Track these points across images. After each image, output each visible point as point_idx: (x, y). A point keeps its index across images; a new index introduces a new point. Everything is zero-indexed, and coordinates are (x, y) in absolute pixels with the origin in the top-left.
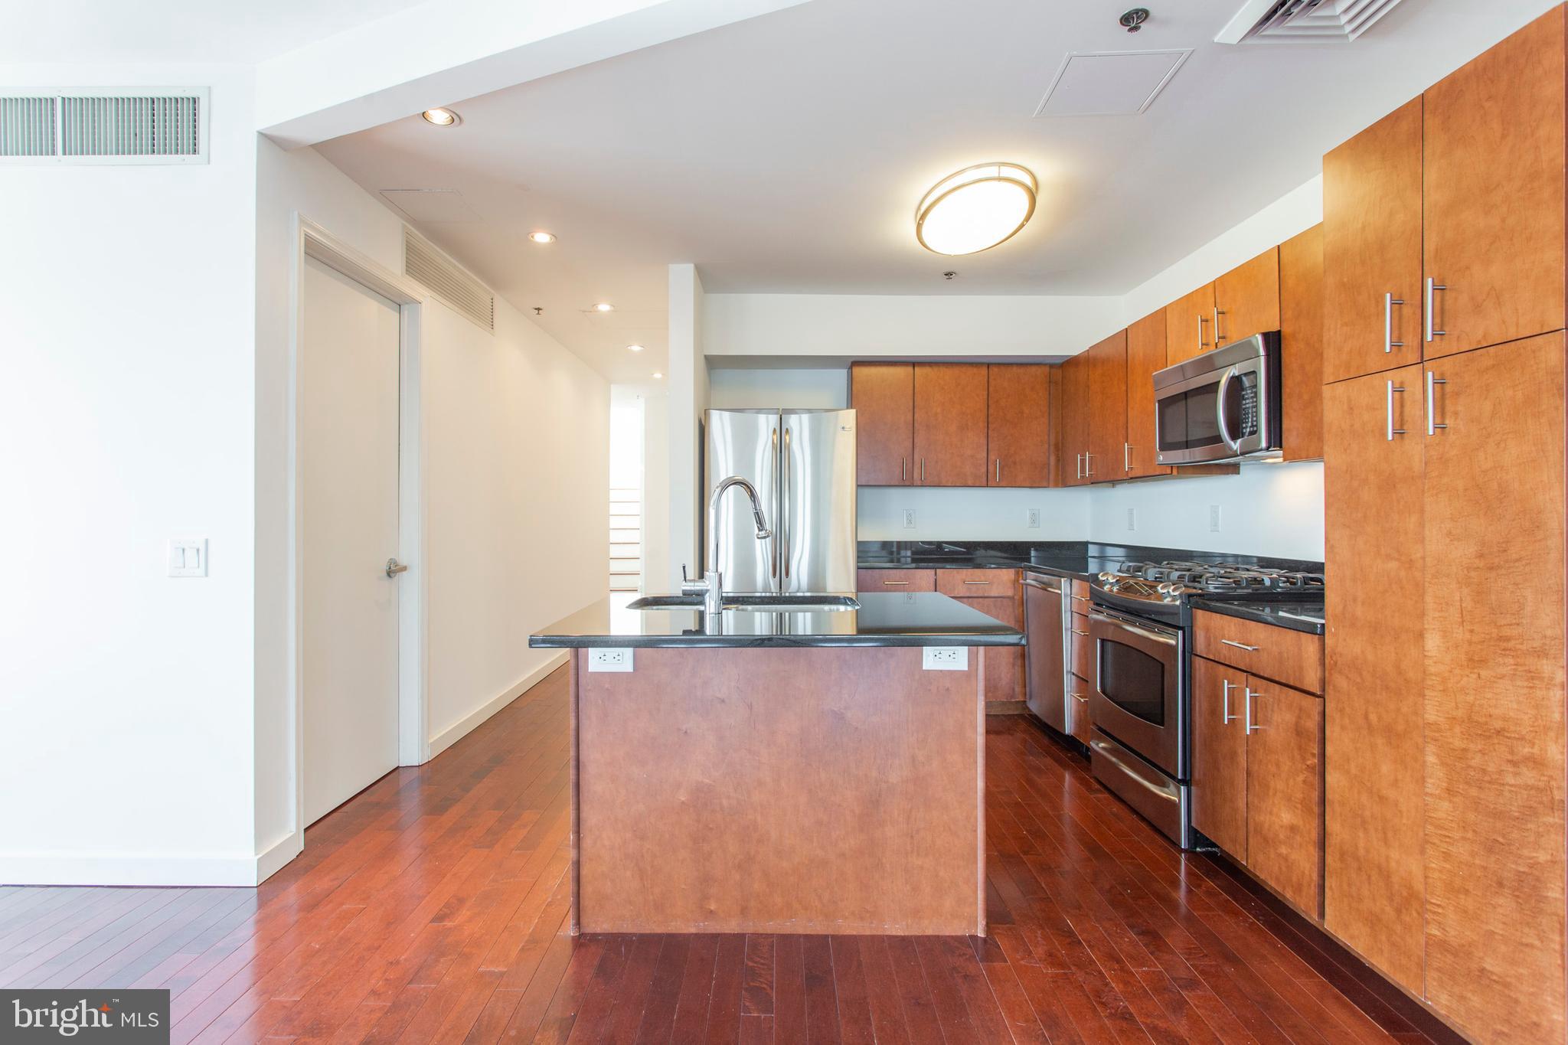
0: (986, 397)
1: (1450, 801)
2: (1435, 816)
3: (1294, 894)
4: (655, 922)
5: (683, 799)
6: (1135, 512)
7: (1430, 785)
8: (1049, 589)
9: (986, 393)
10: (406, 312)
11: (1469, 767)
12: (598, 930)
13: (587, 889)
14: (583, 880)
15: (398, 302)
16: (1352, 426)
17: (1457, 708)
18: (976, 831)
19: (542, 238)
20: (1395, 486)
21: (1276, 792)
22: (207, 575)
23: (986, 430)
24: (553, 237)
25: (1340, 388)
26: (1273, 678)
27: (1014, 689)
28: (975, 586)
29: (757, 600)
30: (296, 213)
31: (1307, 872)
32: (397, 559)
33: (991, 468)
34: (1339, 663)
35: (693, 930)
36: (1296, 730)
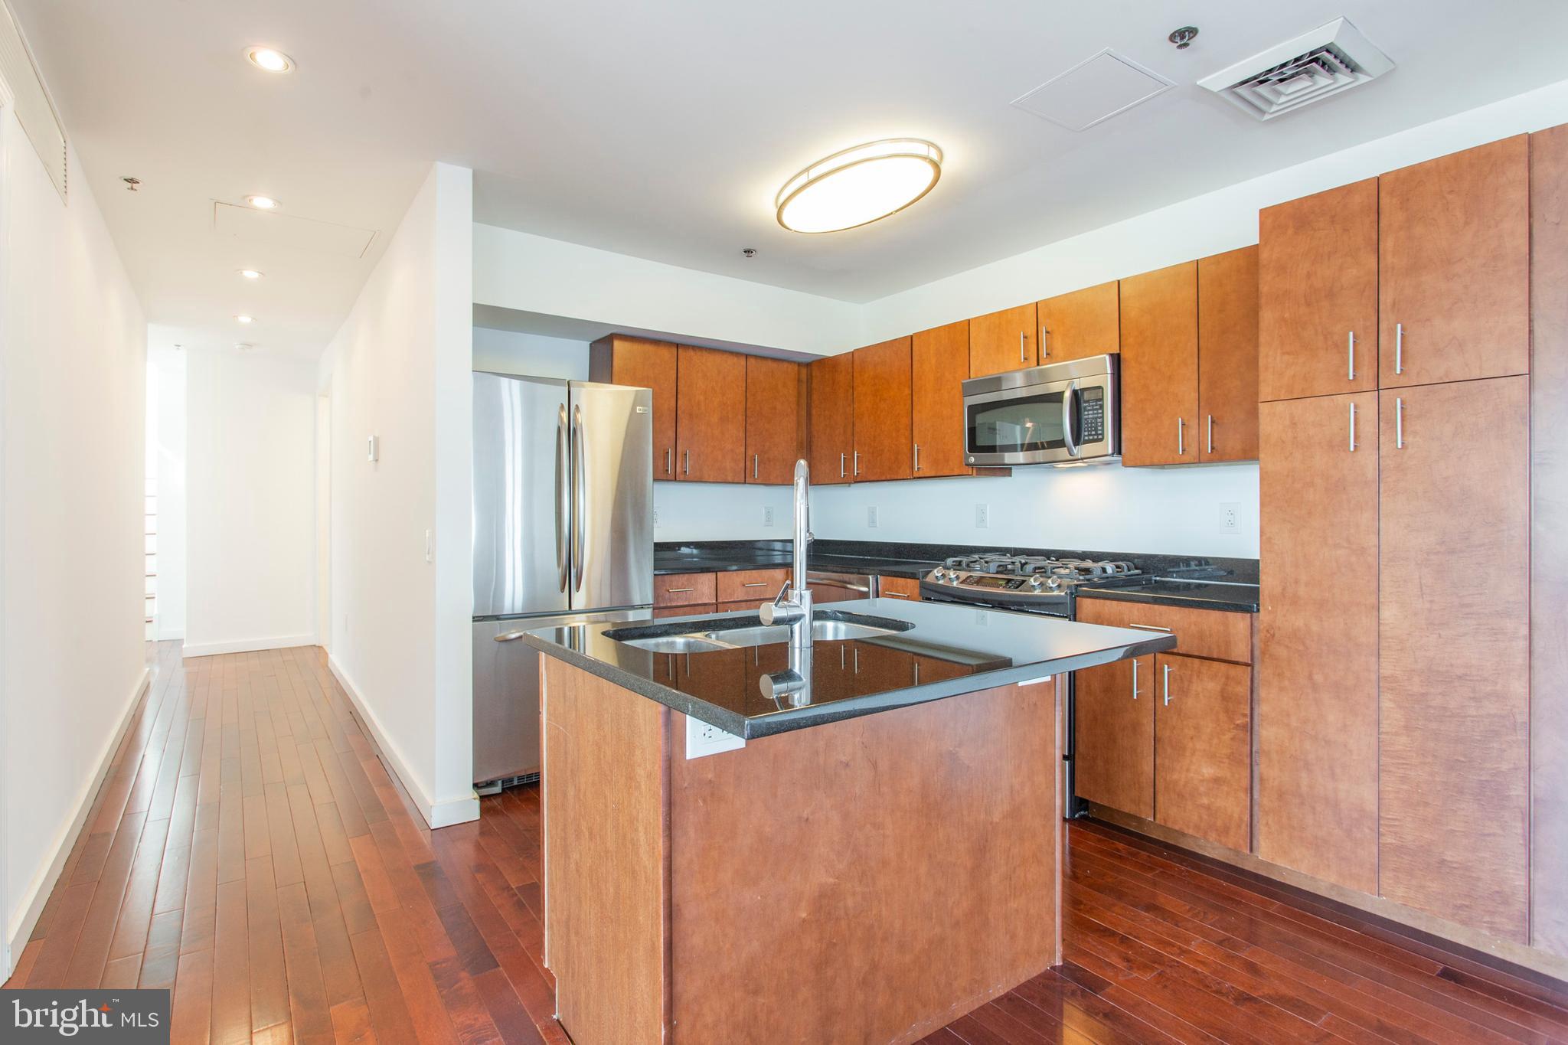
0: (744, 389)
1: (1408, 736)
2: (1392, 749)
3: (1219, 836)
7: (1385, 726)
8: (850, 587)
9: (744, 385)
11: (1430, 707)
16: (1295, 438)
17: (1416, 662)
18: (1054, 853)
20: (1344, 489)
21: (1194, 752)
23: (744, 423)
25: (1280, 407)
26: (1191, 654)
28: (752, 588)
31: (1236, 816)
33: (749, 464)
34: (1276, 635)
36: (1223, 696)
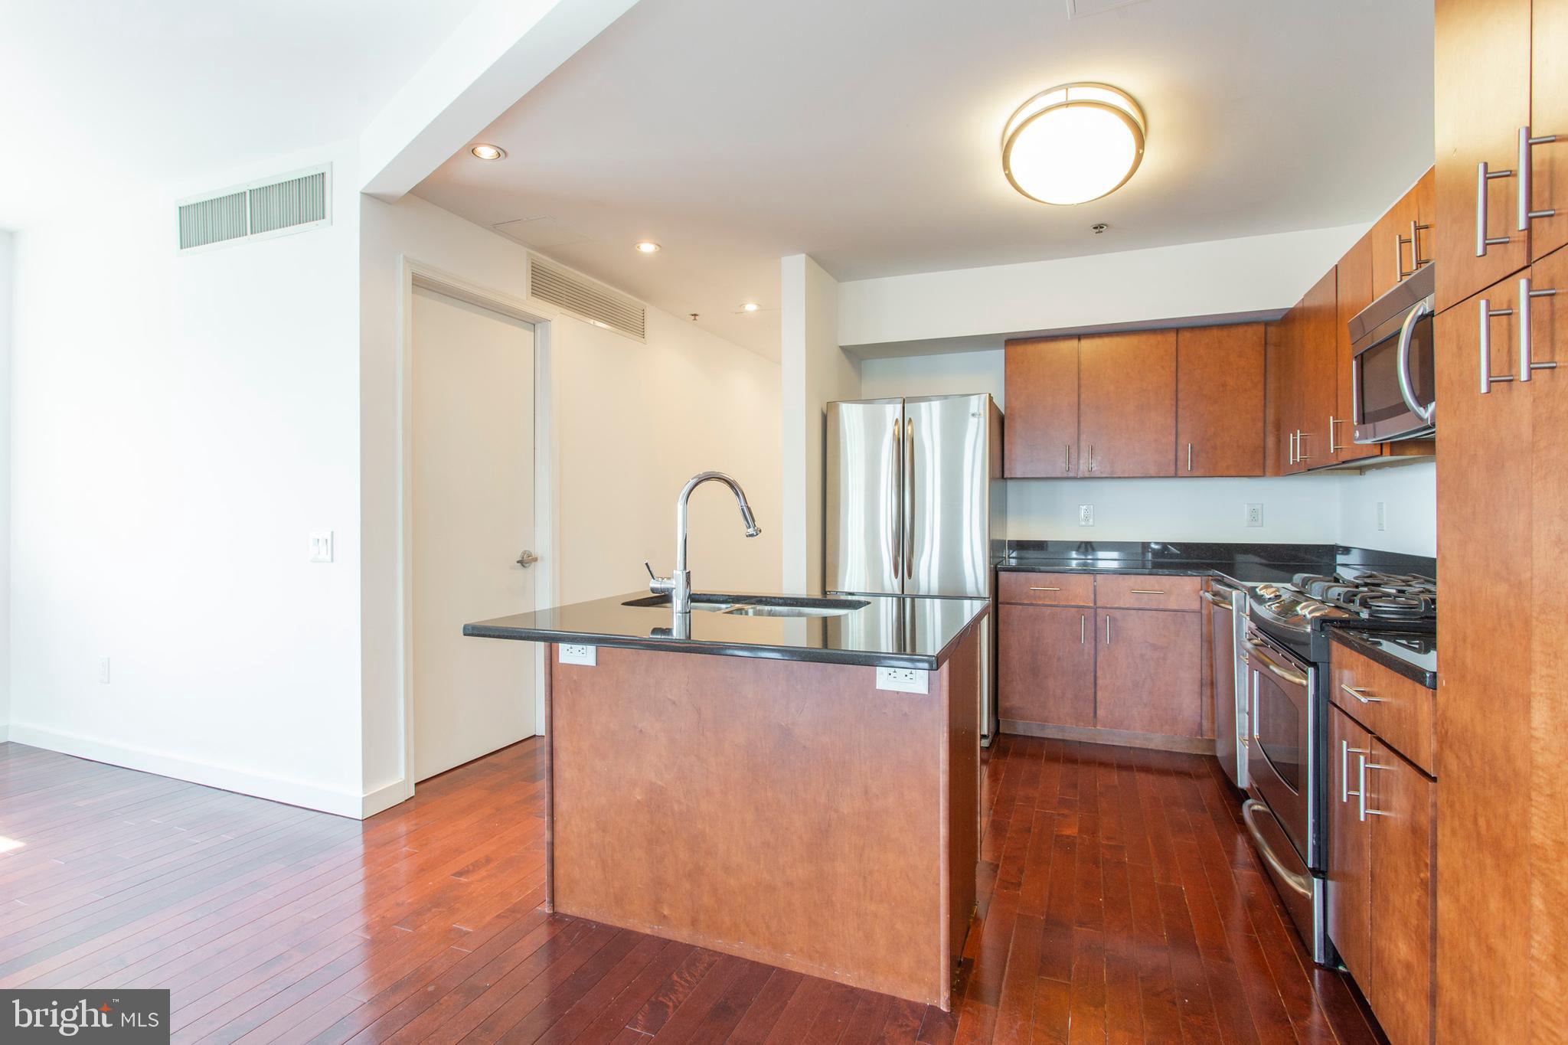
0: (1174, 369)
1: (1557, 977)
2: (1541, 996)
4: (615, 915)
5: (639, 798)
6: (1384, 506)
7: (1536, 945)
8: (1223, 605)
9: (1174, 364)
10: (539, 331)
12: (569, 912)
13: (560, 871)
14: (557, 862)
15: (532, 323)
18: (938, 885)
19: (647, 248)
21: (1394, 910)
22: (332, 561)
23: (1174, 409)
24: (658, 247)
25: (1449, 319)
26: (1393, 746)
27: (1201, 725)
28: (1145, 596)
29: (780, 601)
30: (401, 256)
32: (531, 550)
33: (1181, 454)
34: (1450, 734)
35: (648, 931)
36: (1412, 826)
